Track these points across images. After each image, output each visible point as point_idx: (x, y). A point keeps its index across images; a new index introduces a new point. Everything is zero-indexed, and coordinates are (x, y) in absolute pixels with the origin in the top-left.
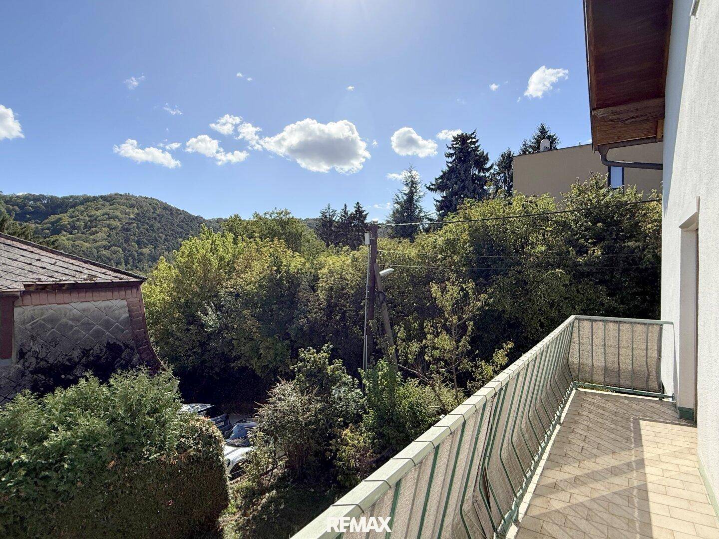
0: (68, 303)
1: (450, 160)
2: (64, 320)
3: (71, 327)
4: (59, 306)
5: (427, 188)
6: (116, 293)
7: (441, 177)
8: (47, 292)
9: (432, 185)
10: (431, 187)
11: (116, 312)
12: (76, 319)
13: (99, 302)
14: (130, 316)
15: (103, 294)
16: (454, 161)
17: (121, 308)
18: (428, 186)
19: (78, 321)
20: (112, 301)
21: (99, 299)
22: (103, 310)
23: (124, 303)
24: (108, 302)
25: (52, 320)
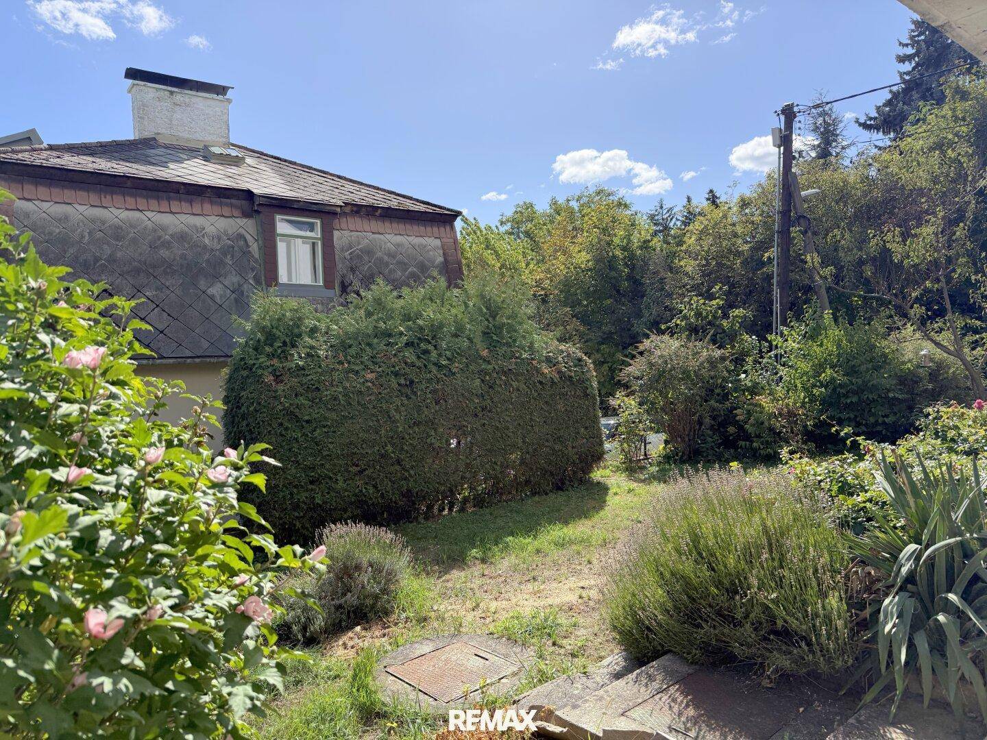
0: (382, 234)
1: (908, 67)
2: (379, 254)
3: (387, 264)
4: (373, 236)
5: (860, 124)
6: (429, 229)
7: (889, 103)
8: (361, 217)
9: (871, 119)
10: (868, 122)
11: (431, 253)
12: (391, 255)
13: (413, 238)
14: (445, 259)
15: (416, 227)
16: (914, 69)
17: (435, 249)
18: (862, 121)
19: (394, 257)
20: (426, 238)
21: (411, 234)
22: (417, 247)
23: (438, 242)
24: (421, 239)
25: (369, 252)
